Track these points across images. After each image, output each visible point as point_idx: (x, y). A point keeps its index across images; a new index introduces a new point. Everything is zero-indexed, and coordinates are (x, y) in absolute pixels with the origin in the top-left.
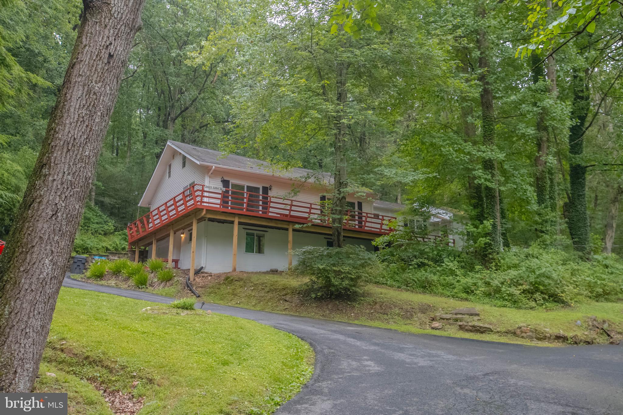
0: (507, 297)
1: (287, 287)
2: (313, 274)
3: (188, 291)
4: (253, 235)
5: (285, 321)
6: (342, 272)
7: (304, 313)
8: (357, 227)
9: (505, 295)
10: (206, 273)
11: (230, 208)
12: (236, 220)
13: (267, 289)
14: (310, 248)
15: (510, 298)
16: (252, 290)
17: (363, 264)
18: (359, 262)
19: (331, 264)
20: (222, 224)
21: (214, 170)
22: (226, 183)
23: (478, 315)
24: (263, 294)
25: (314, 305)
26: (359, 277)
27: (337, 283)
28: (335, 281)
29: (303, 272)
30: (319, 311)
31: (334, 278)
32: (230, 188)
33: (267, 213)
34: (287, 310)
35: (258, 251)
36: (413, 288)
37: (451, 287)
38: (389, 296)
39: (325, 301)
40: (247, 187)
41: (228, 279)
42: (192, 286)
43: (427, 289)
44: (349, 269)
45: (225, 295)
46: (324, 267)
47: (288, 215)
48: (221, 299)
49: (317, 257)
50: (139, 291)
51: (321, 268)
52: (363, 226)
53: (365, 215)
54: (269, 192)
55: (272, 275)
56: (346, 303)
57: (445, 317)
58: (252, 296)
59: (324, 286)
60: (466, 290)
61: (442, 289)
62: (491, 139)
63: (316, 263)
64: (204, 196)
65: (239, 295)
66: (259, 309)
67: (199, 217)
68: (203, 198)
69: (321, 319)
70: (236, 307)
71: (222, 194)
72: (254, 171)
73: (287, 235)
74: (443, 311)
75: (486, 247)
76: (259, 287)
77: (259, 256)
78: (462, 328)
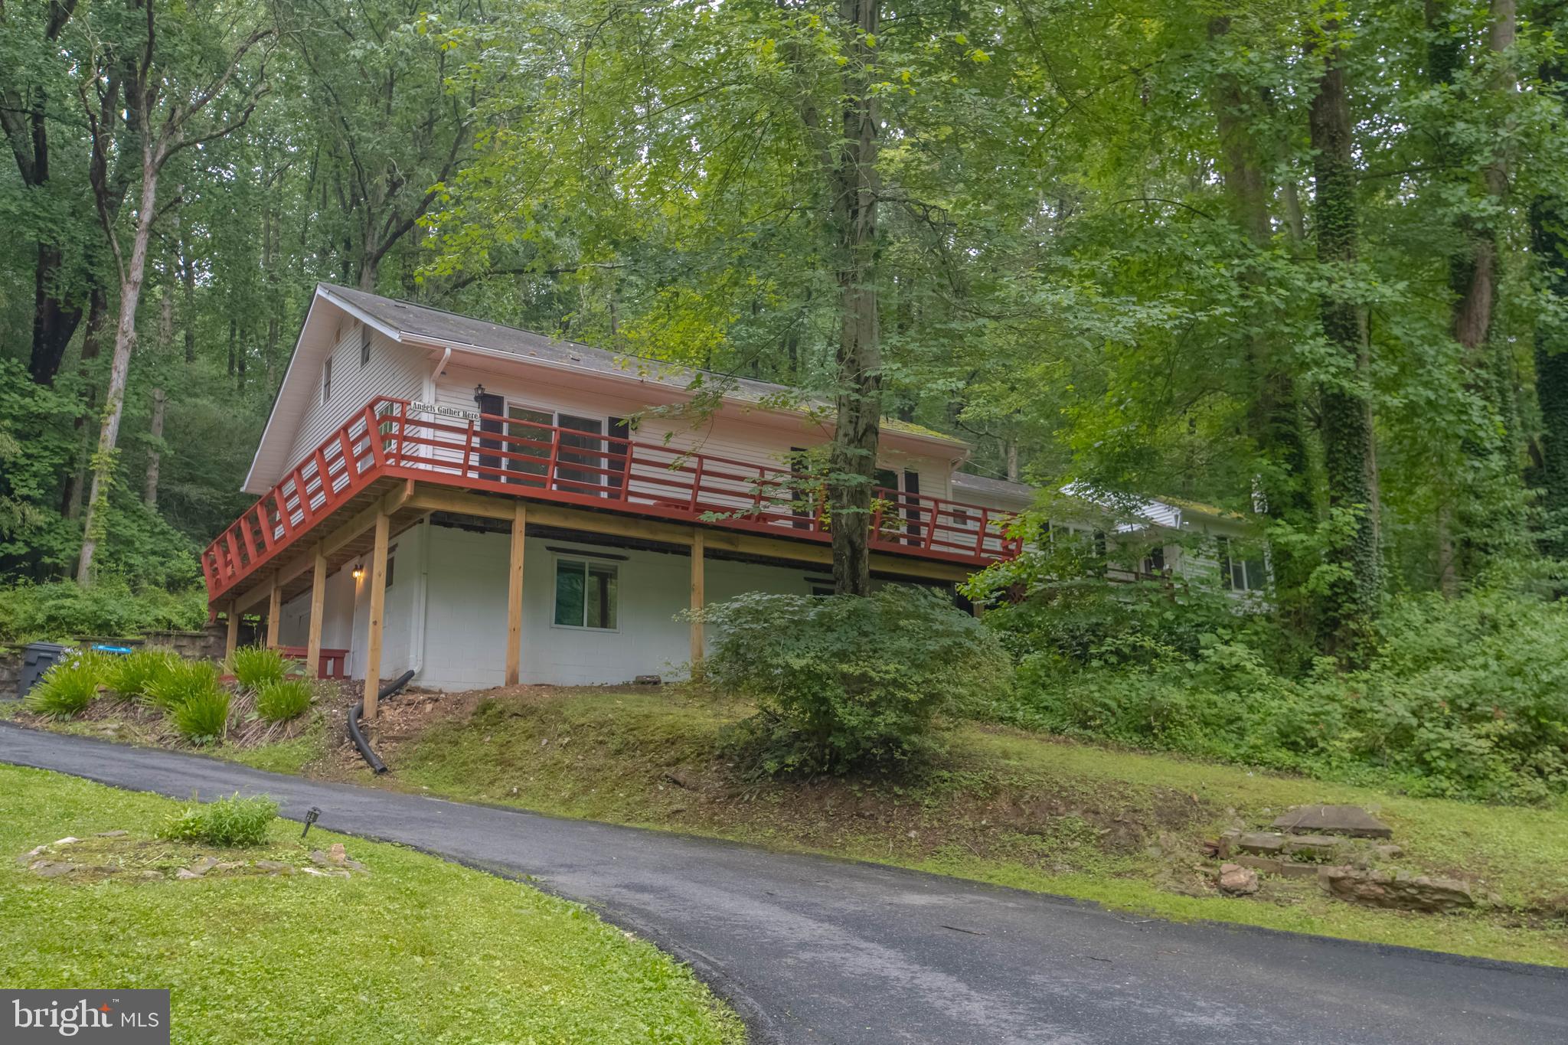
0: (1442, 764)
1: (682, 737)
2: (770, 690)
3: (352, 753)
4: (578, 570)
5: (664, 869)
6: (871, 679)
7: (740, 829)
8: (904, 542)
9: (1435, 754)
10: (425, 691)
11: (503, 479)
12: (520, 519)
13: (613, 745)
14: (757, 597)
15: (1453, 766)
16: (565, 747)
17: (948, 651)
18: (933, 646)
19: (834, 655)
20: (478, 535)
21: (449, 363)
22: (490, 403)
23: (1385, 834)
24: (602, 761)
25: (773, 798)
26: (934, 698)
27: (854, 721)
28: (850, 715)
29: (737, 684)
30: (792, 819)
31: (845, 702)
32: (506, 415)
33: (622, 497)
34: (679, 816)
35: (597, 621)
36: (1105, 732)
37: (1233, 727)
38: (1036, 764)
39: (812, 784)
40: (562, 418)
41: (489, 712)
42: (366, 737)
43: (1155, 736)
44: (897, 670)
45: (472, 766)
46: (808, 666)
47: (688, 503)
48: (459, 780)
49: (784, 630)
50: (190, 755)
51: (797, 667)
52: (924, 540)
53: (930, 505)
54: (631, 432)
55: (637, 696)
56: (888, 792)
57: (1260, 845)
58: (561, 769)
59: (807, 731)
60: (1287, 736)
61: (1206, 735)
62: (1346, 243)
63: (778, 649)
64: (406, 439)
65: (519, 764)
66: (584, 813)
67: (393, 510)
68: (405, 444)
69: (799, 854)
70: (506, 809)
71: (469, 432)
72: (580, 367)
73: (688, 569)
74: (1244, 817)
75: (1336, 594)
76: (587, 735)
77: (598, 635)
78: (1342, 893)
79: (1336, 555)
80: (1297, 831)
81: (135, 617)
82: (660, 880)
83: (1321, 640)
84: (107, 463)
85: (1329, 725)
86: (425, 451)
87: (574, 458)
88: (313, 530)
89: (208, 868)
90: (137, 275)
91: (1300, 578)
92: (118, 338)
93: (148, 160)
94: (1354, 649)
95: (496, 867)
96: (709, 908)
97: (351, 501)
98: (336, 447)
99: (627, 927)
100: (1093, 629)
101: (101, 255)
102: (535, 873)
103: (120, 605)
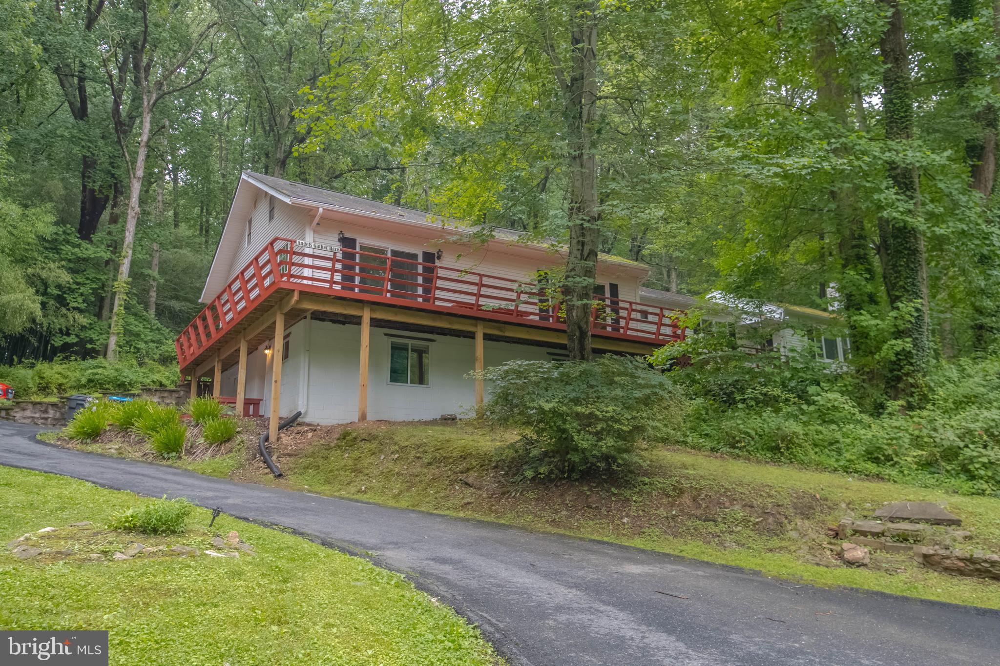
0: (982, 472)
1: (470, 454)
2: (528, 423)
3: (261, 464)
4: (404, 348)
5: (459, 545)
6: (596, 417)
7: (509, 515)
8: (609, 329)
9: (977, 466)
10: (309, 425)
11: (357, 290)
12: (366, 316)
13: (426, 460)
14: (519, 363)
15: (990, 474)
16: (396, 460)
17: (648, 397)
18: (638, 394)
19: (571, 400)
20: (341, 326)
21: (322, 218)
22: (347, 243)
23: (957, 523)
24: (419, 470)
25: (531, 495)
26: (639, 429)
27: (585, 445)
28: (583, 441)
29: (506, 420)
30: (543, 509)
31: (579, 431)
32: (358, 249)
33: (431, 301)
34: (469, 507)
35: (417, 379)
36: (747, 451)
37: (834, 447)
38: (707, 473)
39: (556, 486)
40: (392, 251)
41: (348, 438)
42: (270, 454)
43: (782, 454)
44: (614, 411)
45: (336, 472)
46: (554, 408)
47: (473, 305)
48: (328, 482)
49: (537, 384)
50: (161, 465)
51: (547, 408)
52: (623, 328)
53: (627, 305)
54: (437, 261)
55: (442, 428)
56: (607, 491)
57: (867, 530)
58: (393, 475)
59: (553, 451)
60: (871, 453)
61: (816, 453)
62: (906, 128)
63: (534, 396)
64: (293, 264)
65: (366, 471)
66: (407, 504)
67: (286, 310)
68: (293, 267)
69: (550, 533)
70: (357, 501)
71: (334, 260)
72: (404, 220)
73: (473, 348)
74: (853, 510)
75: (899, 360)
76: (409, 453)
77: (417, 389)
78: (933, 565)
79: (899, 334)
80: (892, 520)
81: (140, 380)
82: (456, 554)
83: (889, 390)
84: (123, 287)
85: (901, 447)
86: (307, 272)
87: (401, 276)
88: (239, 323)
89: (136, 551)
90: (140, 173)
91: (873, 350)
92: (129, 211)
93: (146, 103)
94: (912, 396)
95: (345, 545)
96: (491, 576)
97: (260, 304)
98: (251, 271)
99: (433, 593)
100: (734, 384)
101: (119, 162)
102: (372, 549)
103: (131, 372)
